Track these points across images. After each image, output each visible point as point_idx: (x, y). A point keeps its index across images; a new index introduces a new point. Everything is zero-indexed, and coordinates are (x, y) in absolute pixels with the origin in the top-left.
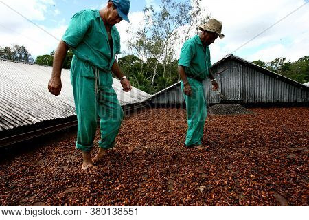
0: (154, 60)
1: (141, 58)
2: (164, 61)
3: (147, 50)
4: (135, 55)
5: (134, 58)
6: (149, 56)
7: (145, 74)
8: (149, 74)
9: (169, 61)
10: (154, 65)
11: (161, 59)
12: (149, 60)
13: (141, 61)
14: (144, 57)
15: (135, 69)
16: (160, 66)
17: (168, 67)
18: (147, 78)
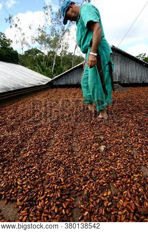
0: (53, 53)
1: (42, 51)
2: (61, 54)
3: (48, 45)
4: (38, 49)
5: (37, 51)
6: (49, 50)
7: (46, 64)
8: (49, 64)
9: (65, 54)
10: (53, 57)
11: (58, 52)
12: (49, 53)
13: (43, 53)
14: (45, 50)
15: (38, 61)
16: (58, 57)
17: (64, 58)
18: (48, 67)
